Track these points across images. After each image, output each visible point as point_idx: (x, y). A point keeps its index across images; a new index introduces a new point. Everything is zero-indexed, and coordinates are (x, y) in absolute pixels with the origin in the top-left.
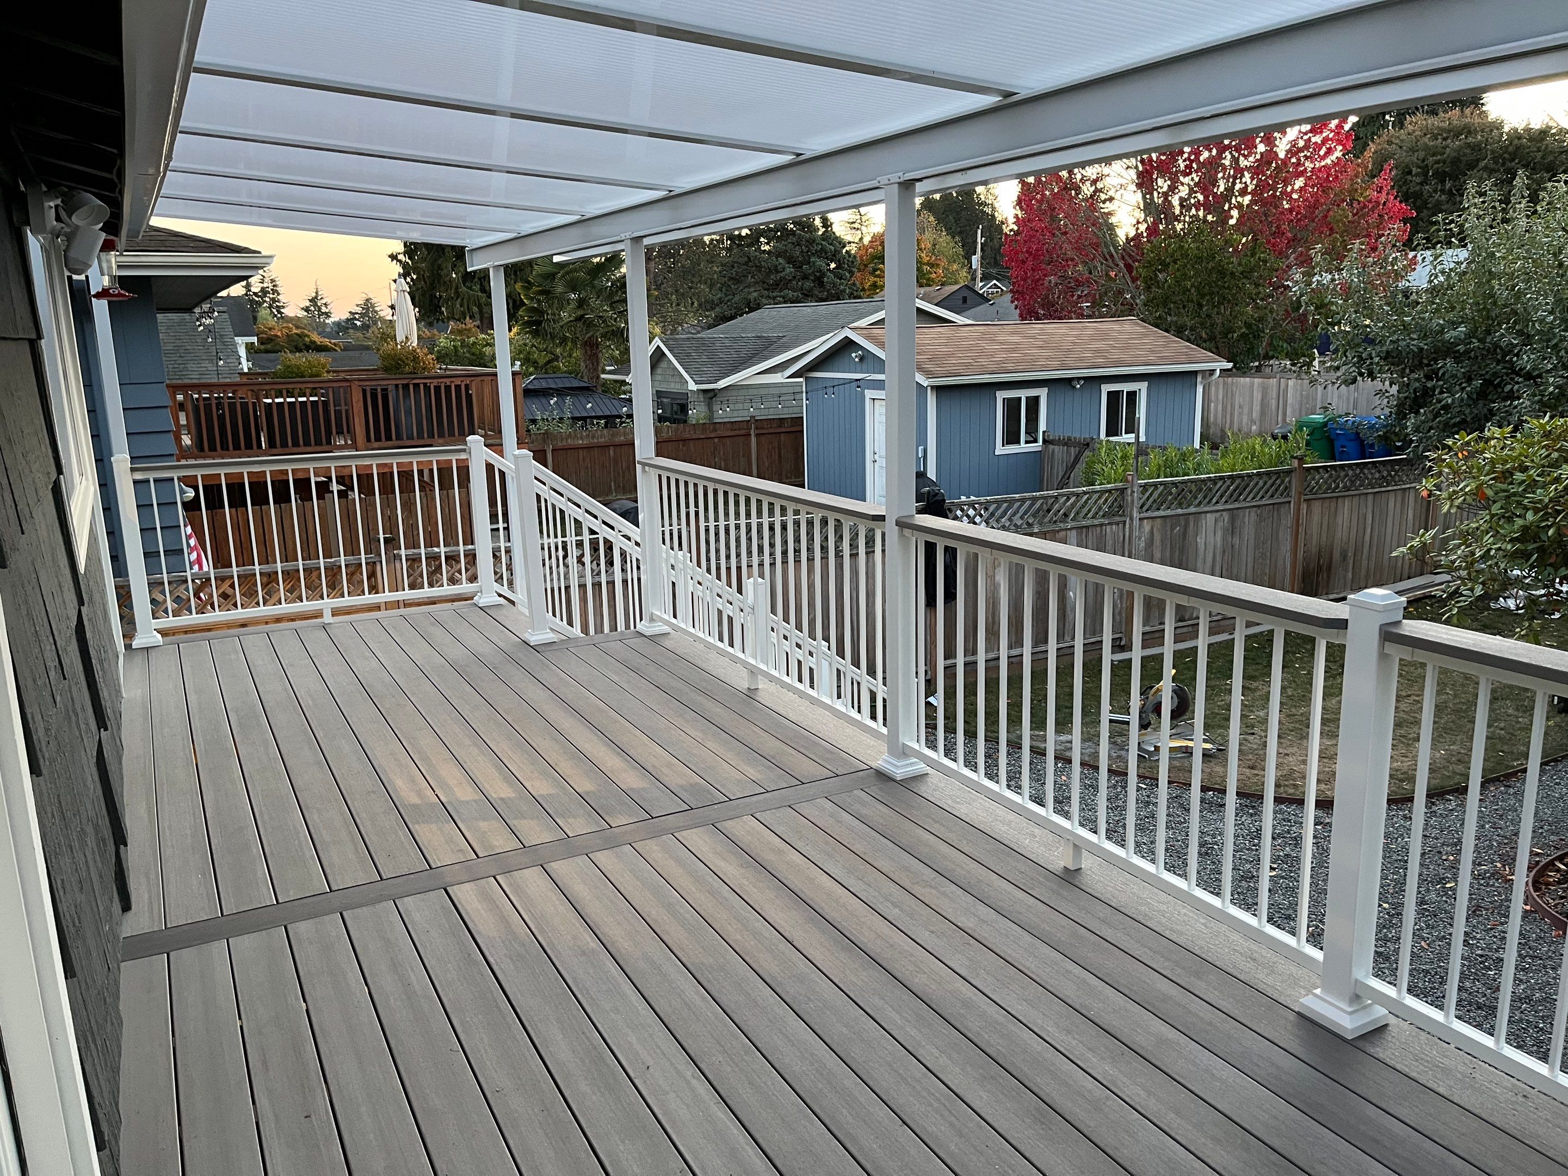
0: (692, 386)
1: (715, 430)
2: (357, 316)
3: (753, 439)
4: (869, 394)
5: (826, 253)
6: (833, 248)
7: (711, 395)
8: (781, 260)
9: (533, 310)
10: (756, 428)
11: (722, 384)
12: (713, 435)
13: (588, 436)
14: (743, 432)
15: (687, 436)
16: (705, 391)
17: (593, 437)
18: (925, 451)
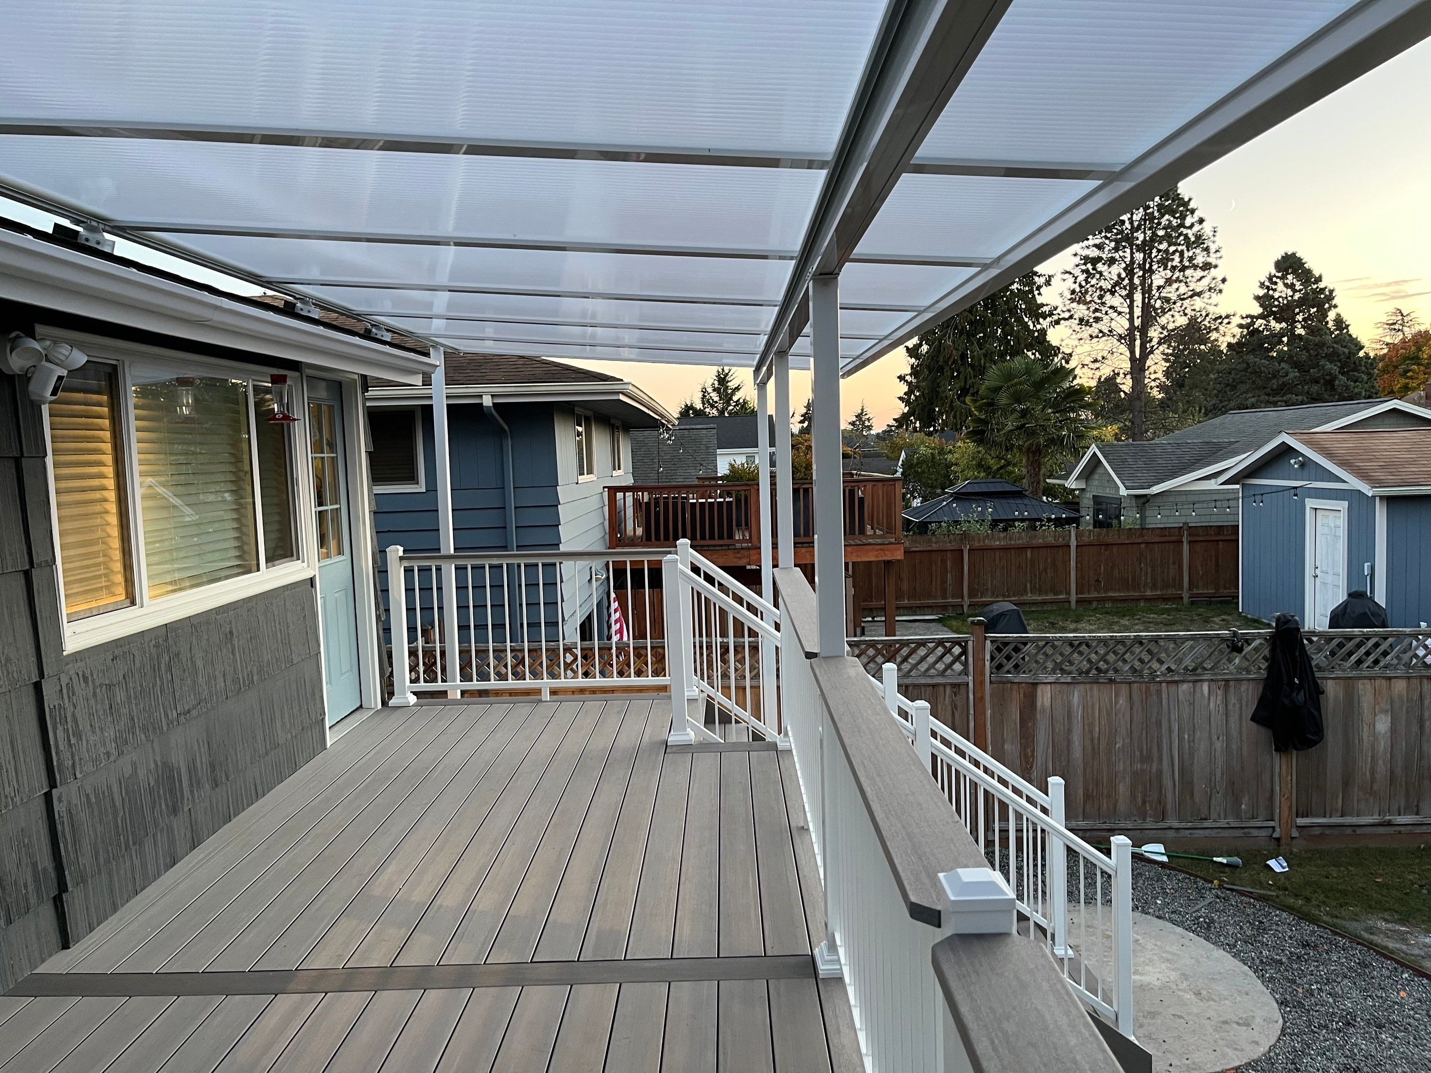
0: (1123, 492)
1: (1142, 535)
2: (893, 428)
3: (1186, 547)
4: (1310, 503)
5: (1339, 356)
6: (1346, 351)
7: (1143, 501)
8: (1283, 365)
9: (978, 420)
10: (1190, 535)
11: (1156, 489)
12: (1139, 541)
13: (1005, 538)
14: (1173, 538)
15: (1110, 540)
16: (1137, 497)
17: (1011, 539)
18: (1373, 568)
